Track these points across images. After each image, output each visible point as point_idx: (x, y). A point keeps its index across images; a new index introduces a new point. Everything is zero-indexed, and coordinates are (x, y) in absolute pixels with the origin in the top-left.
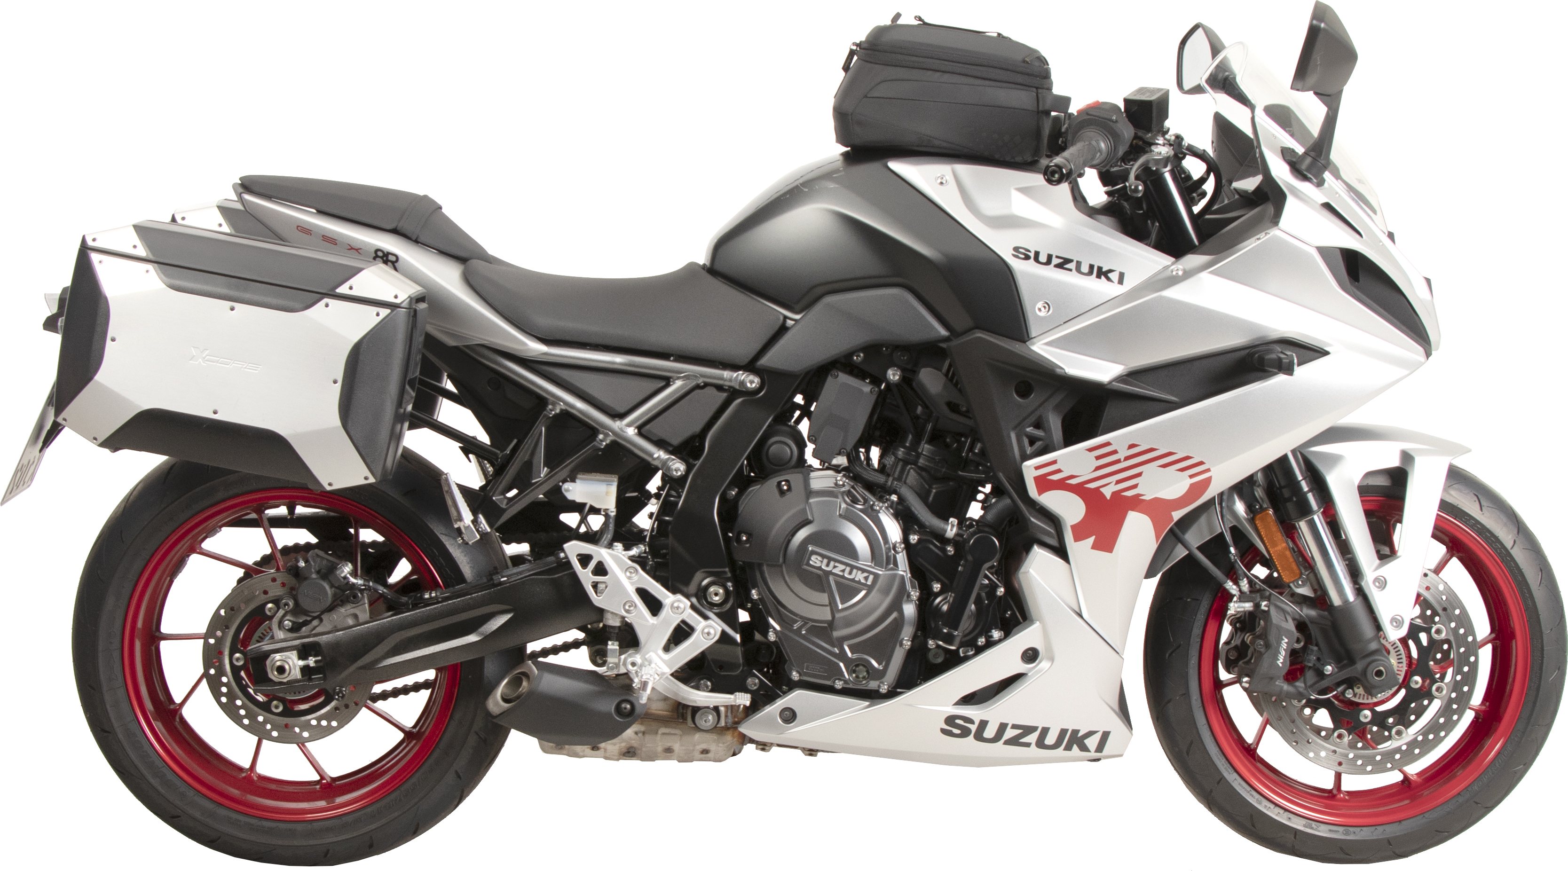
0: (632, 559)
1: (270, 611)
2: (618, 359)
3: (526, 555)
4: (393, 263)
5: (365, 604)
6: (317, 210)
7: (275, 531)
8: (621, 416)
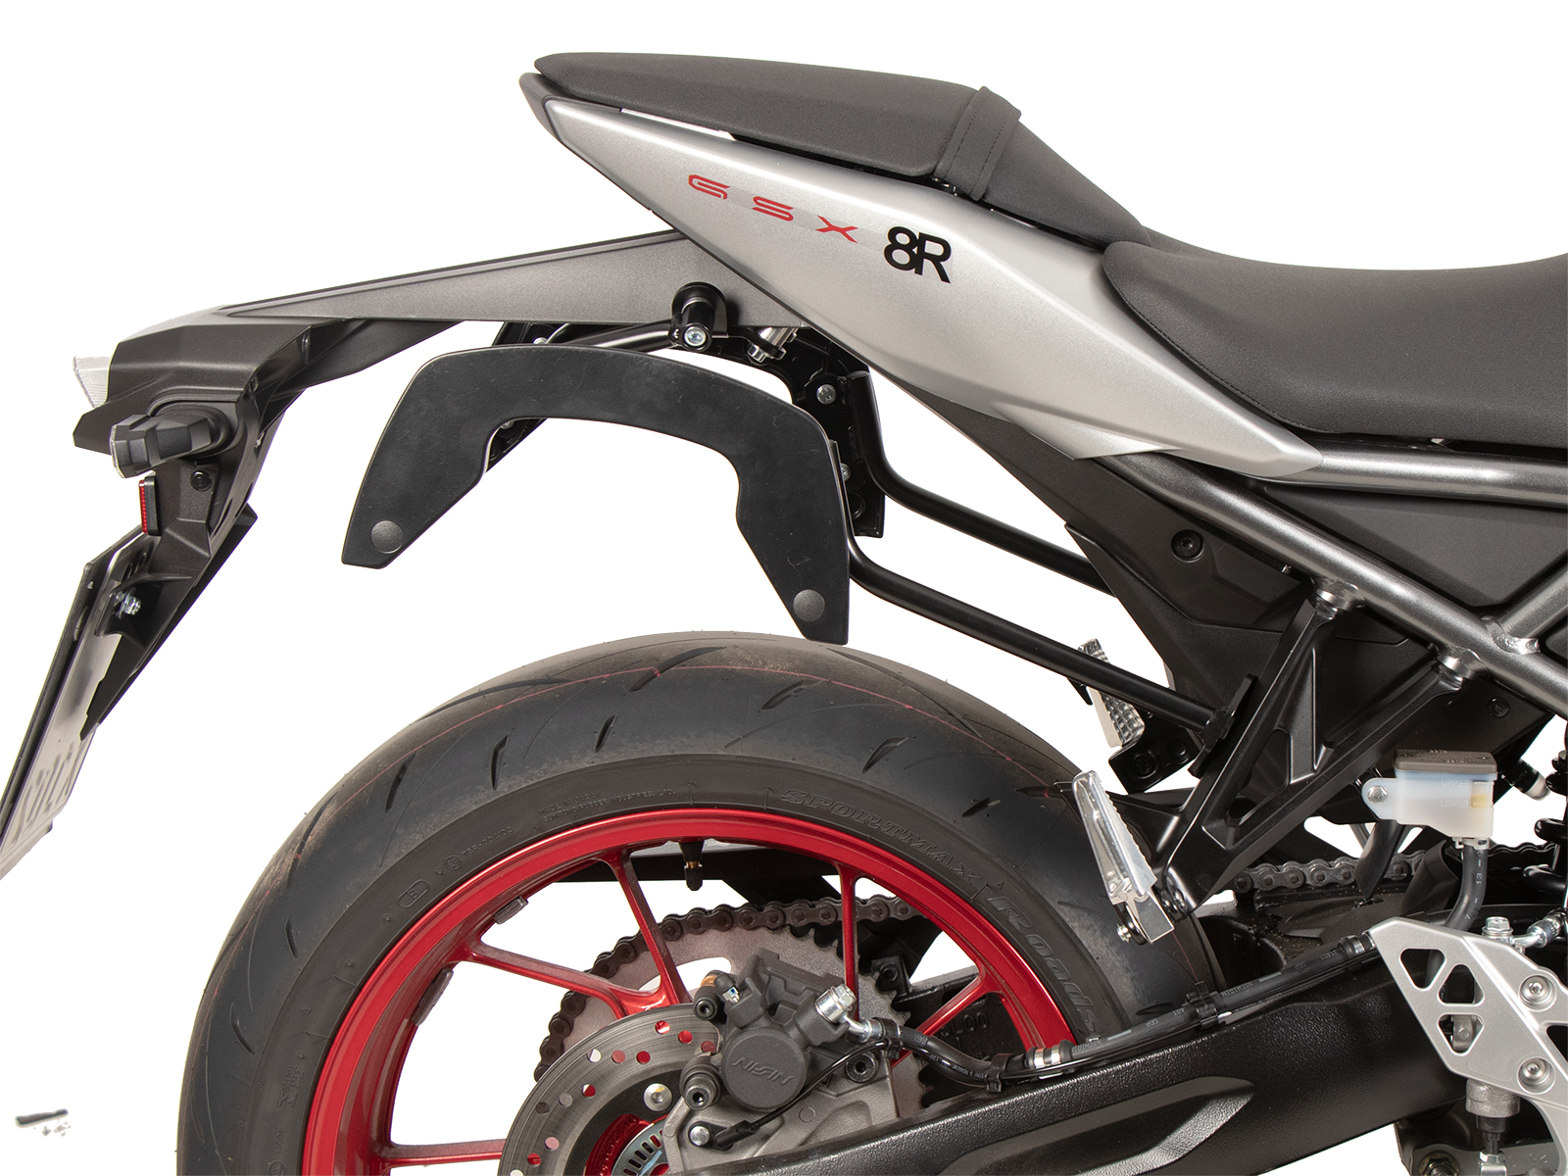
0: (1532, 953)
1: (655, 1101)
2: (1488, 473)
3: (1232, 918)
4: (937, 261)
5: (885, 1077)
6: (733, 135)
7: (648, 887)
8: (1497, 610)
